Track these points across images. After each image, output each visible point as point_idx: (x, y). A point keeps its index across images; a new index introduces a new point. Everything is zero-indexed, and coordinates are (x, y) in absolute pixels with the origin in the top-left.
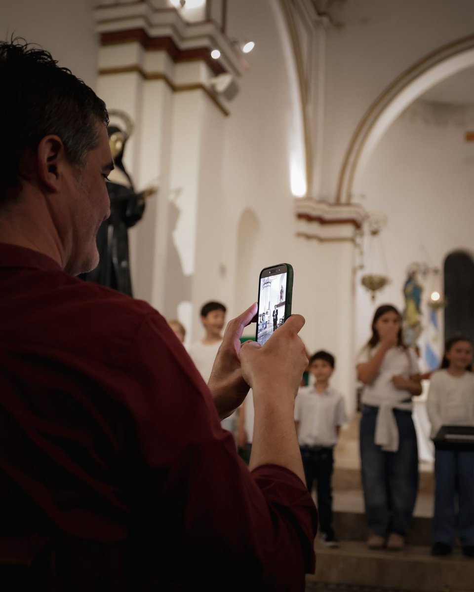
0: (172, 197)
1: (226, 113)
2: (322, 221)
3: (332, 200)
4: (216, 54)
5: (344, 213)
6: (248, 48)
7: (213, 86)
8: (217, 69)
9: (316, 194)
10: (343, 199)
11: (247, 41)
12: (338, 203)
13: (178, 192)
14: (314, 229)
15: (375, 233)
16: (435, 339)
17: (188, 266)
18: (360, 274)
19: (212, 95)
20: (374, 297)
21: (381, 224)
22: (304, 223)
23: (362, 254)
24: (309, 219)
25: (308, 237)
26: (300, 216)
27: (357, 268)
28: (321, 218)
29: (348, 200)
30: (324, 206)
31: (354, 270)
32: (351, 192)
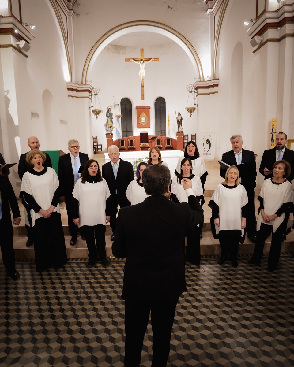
0: (5, 94)
1: (27, 57)
2: (77, 91)
3: (80, 83)
4: (16, 31)
5: (85, 88)
6: (33, 28)
7: (18, 45)
8: (19, 38)
9: (74, 81)
10: (84, 83)
11: (33, 25)
12: (82, 84)
13: (8, 91)
14: (74, 93)
15: (96, 95)
16: (119, 127)
17: (16, 123)
18: (92, 109)
19: (18, 49)
20: (97, 117)
21: (98, 92)
22: (70, 91)
23: (92, 102)
24: (72, 90)
25: (72, 97)
26: (69, 89)
27: (91, 107)
28: (77, 89)
29: (86, 83)
30: (77, 85)
31: (90, 108)
32: (87, 80)
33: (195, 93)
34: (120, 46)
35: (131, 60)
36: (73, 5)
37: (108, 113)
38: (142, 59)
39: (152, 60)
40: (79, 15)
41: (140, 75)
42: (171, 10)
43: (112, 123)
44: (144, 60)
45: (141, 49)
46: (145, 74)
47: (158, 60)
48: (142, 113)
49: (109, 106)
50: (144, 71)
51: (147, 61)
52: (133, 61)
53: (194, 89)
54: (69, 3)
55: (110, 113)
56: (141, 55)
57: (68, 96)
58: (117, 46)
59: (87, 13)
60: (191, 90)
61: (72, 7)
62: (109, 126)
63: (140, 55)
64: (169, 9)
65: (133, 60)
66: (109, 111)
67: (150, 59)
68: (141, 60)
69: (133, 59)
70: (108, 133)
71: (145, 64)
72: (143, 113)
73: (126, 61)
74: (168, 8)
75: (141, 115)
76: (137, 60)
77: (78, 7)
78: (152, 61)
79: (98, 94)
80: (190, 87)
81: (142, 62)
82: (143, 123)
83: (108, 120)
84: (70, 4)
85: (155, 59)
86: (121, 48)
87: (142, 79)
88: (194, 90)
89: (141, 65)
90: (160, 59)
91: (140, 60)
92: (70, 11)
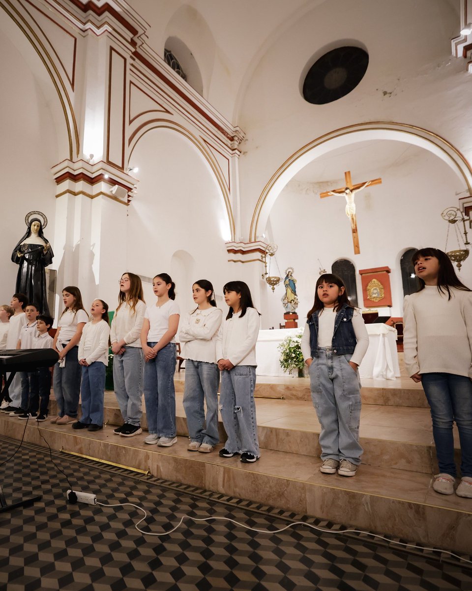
1: (127, 204)
2: (243, 252)
3: (247, 241)
4: (106, 176)
5: (254, 246)
8: (113, 183)
9: (237, 240)
10: (253, 240)
12: (250, 242)
14: (239, 256)
15: (272, 255)
18: (266, 277)
19: (112, 196)
20: (273, 289)
21: (274, 251)
22: (232, 254)
23: (266, 266)
24: (235, 252)
25: (235, 261)
26: (229, 251)
27: (264, 274)
28: (241, 250)
29: (255, 239)
30: (242, 245)
31: (262, 275)
32: (257, 235)
33: (464, 220)
34: (327, 182)
35: (329, 194)
36: (240, 143)
37: (287, 280)
38: (349, 187)
39: (366, 184)
40: (247, 152)
41: (348, 213)
42: (390, 96)
43: (295, 295)
44: (352, 188)
45: (345, 173)
46: (356, 209)
47: (381, 182)
48: (371, 281)
49: (288, 269)
50: (354, 205)
51: (358, 188)
52: (332, 195)
53: (459, 214)
54: (232, 142)
55: (289, 280)
56: (347, 182)
57: (229, 261)
58: (322, 182)
59: (257, 147)
60: (452, 218)
61: (238, 145)
62: (290, 301)
63: (345, 183)
64: (386, 96)
65: (332, 193)
66: (289, 276)
67: (364, 184)
68: (347, 189)
69: (334, 191)
70: (288, 311)
71: (355, 194)
72: (374, 280)
73: (321, 197)
74: (384, 95)
75: (369, 284)
76: (340, 191)
77: (246, 144)
78: (367, 186)
79: (277, 254)
80: (450, 212)
81: (348, 191)
82: (374, 297)
83: (287, 290)
84: (234, 143)
85: (372, 181)
86: (329, 184)
87: (350, 219)
88: (460, 216)
89: (347, 197)
90: (382, 181)
91: (344, 190)
92: (234, 152)
